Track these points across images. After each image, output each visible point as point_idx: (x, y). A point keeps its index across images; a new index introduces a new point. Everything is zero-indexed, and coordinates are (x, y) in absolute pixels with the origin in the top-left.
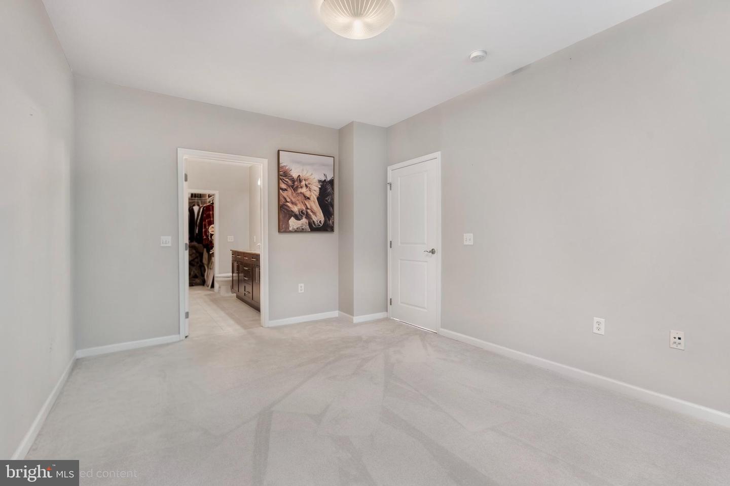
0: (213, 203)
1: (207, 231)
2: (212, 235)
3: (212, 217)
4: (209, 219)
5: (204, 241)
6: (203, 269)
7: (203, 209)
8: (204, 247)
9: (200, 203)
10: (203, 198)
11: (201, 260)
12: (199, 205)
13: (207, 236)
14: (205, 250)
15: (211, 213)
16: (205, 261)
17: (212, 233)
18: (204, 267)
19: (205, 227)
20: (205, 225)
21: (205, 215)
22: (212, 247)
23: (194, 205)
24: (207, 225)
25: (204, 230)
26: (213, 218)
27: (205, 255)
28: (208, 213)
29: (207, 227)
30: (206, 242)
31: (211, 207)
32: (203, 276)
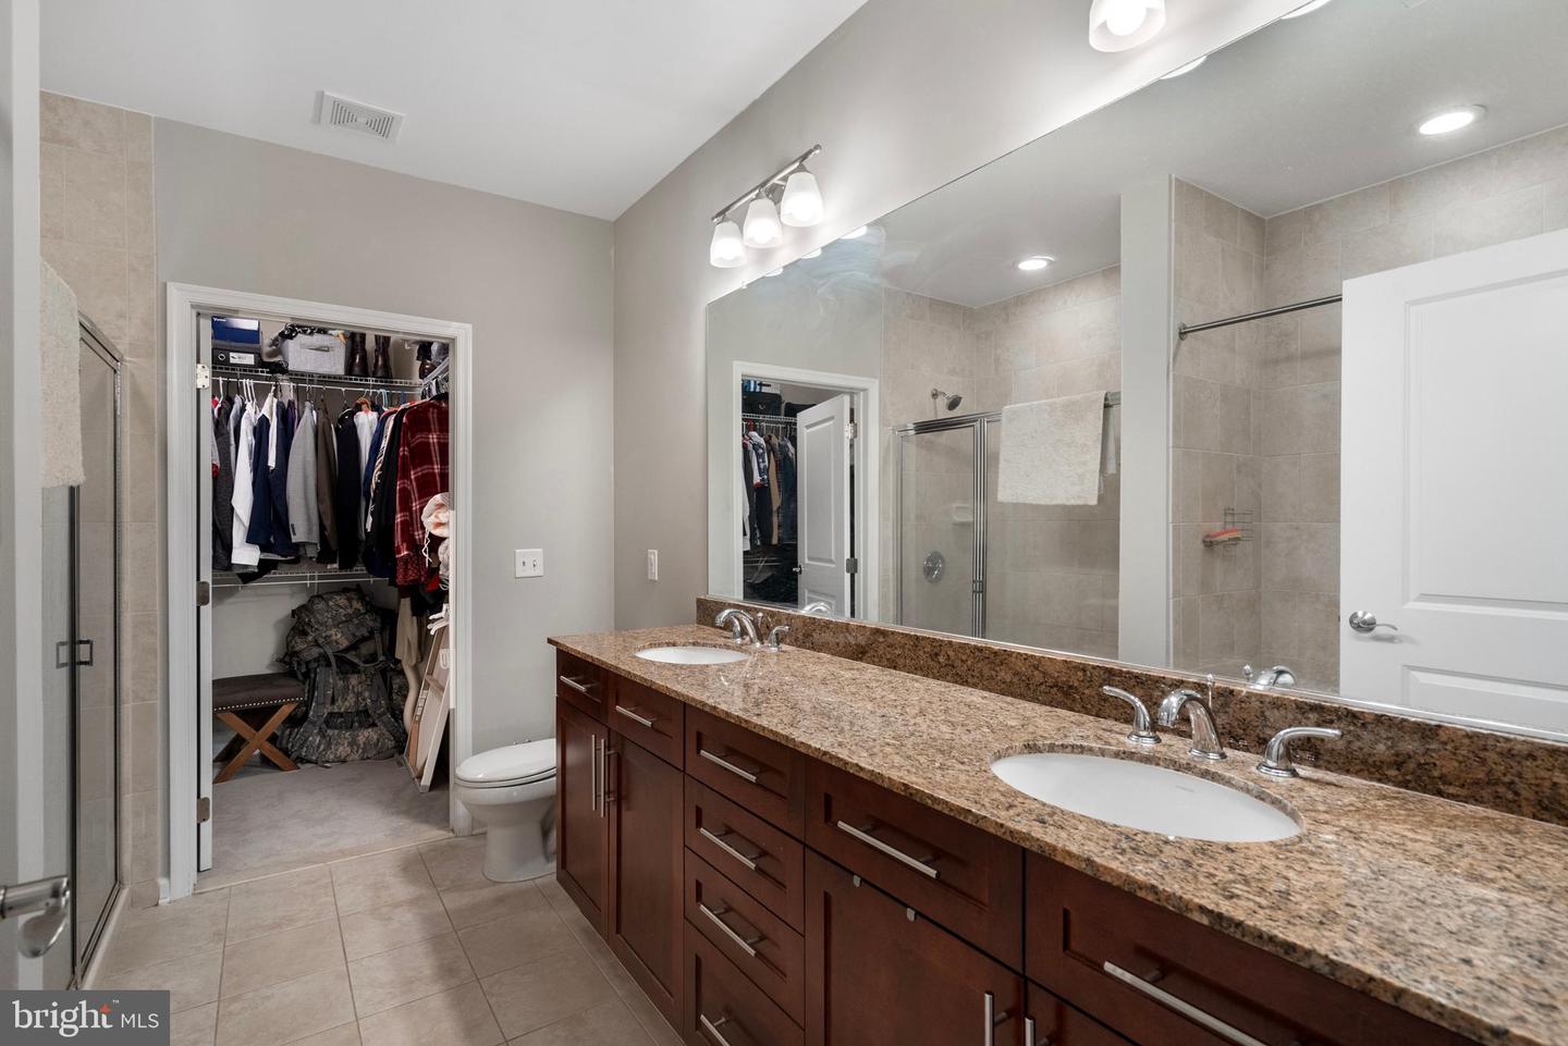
0: (444, 397)
1: (413, 524)
2: (437, 541)
3: (436, 457)
4: (425, 469)
5: (400, 571)
6: (396, 682)
7: (397, 421)
8: (402, 595)
9: (385, 400)
10: (399, 382)
11: (390, 648)
12: (376, 408)
13: (415, 547)
14: (405, 606)
15: (433, 438)
16: (405, 651)
17: (438, 532)
18: (402, 673)
19: (406, 507)
20: (405, 493)
21: (403, 451)
22: (440, 598)
23: (359, 408)
24: (415, 494)
25: (399, 518)
26: (444, 460)
27: (407, 628)
28: (419, 438)
29: (415, 506)
30: (412, 575)
31: (433, 415)
32: (398, 714)
